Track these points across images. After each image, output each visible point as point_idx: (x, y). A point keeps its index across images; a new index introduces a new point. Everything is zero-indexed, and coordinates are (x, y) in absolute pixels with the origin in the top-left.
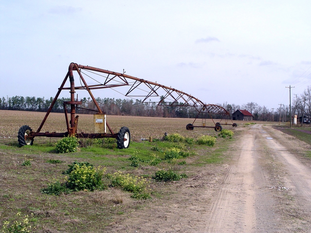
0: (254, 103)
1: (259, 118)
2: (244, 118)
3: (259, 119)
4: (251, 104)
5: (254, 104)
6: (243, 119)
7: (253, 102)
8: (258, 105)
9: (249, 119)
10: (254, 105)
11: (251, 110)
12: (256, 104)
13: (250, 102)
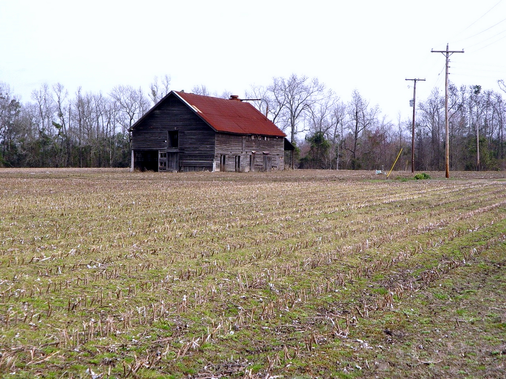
0: (304, 80)
1: (331, 154)
2: (218, 150)
3: (334, 161)
4: (293, 86)
5: (305, 84)
6: (212, 157)
7: (299, 78)
8: (325, 91)
9: (259, 161)
10: (306, 89)
11: (293, 117)
12: (316, 83)
13: (287, 79)
